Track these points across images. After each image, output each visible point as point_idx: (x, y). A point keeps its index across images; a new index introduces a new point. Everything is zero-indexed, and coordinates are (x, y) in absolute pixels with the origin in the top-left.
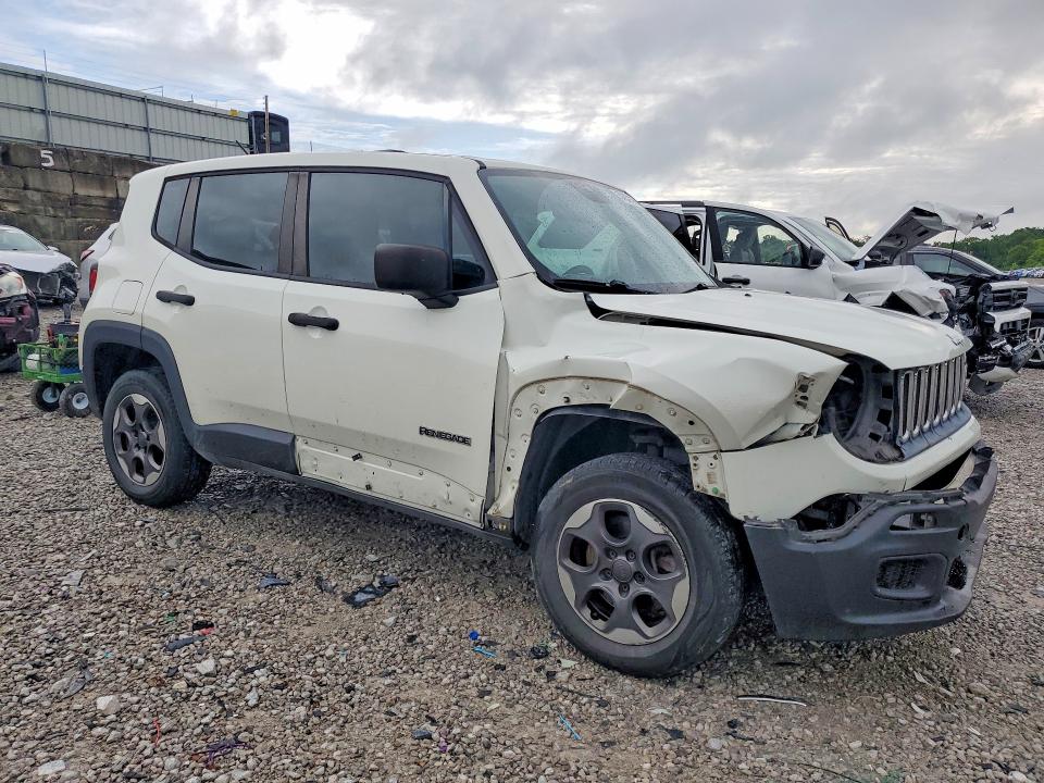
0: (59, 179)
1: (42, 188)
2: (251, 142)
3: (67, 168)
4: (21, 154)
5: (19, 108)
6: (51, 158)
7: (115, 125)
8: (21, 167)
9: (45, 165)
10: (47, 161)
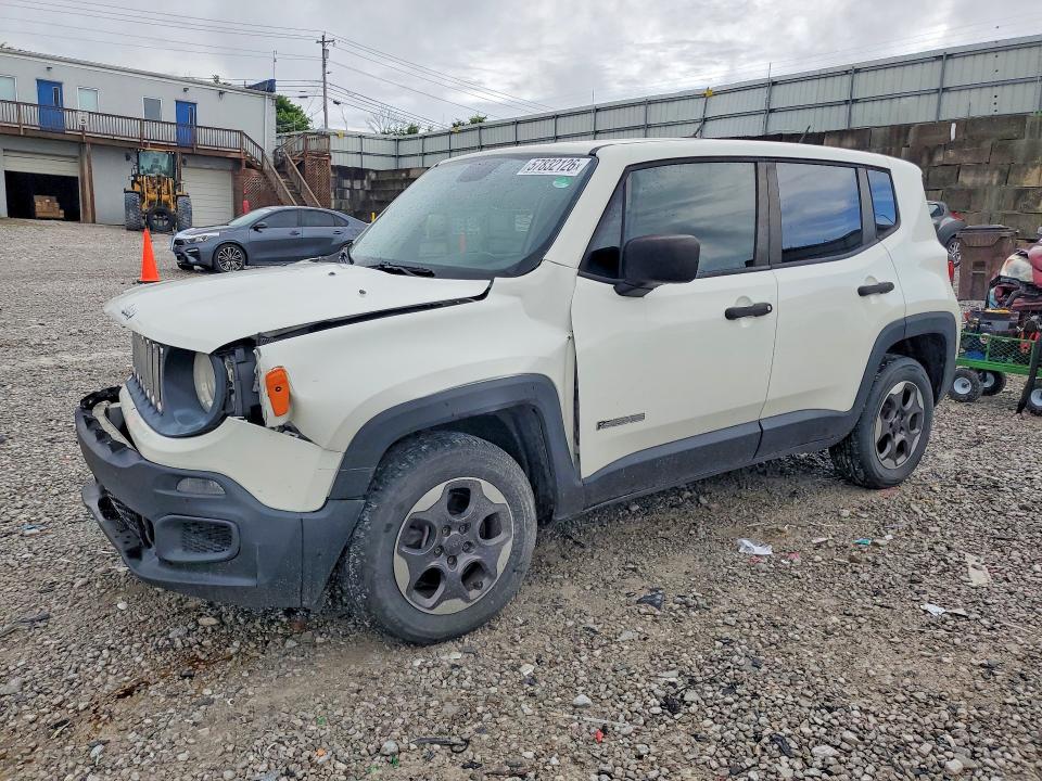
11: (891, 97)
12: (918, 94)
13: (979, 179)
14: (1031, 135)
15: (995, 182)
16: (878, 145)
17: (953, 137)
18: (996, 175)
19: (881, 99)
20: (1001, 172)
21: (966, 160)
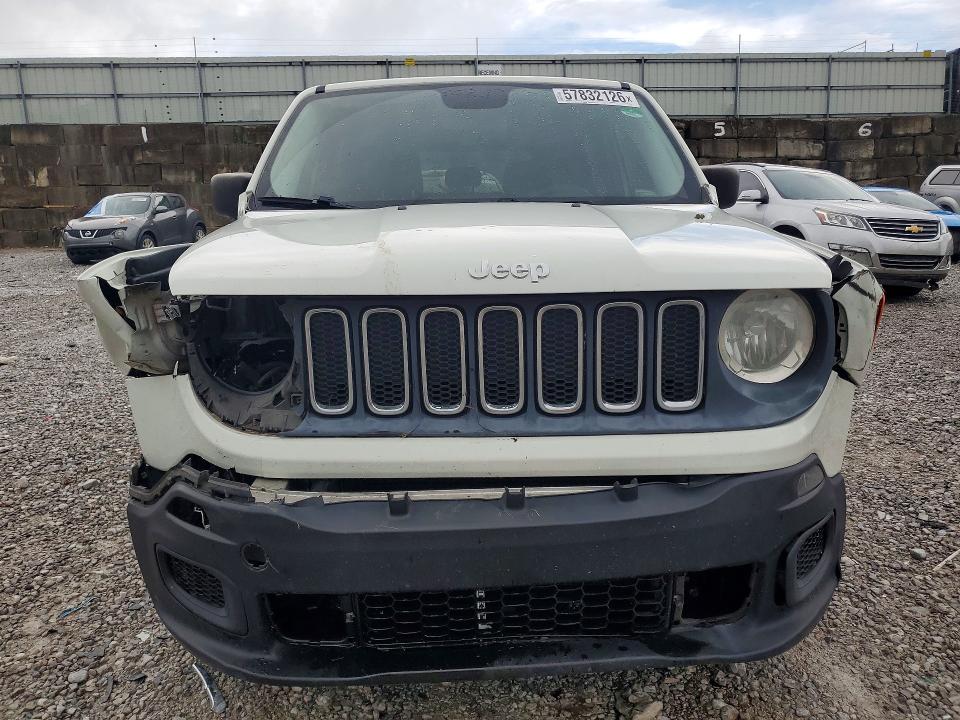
0: (727, 145)
1: (711, 155)
2: (947, 82)
3: (735, 135)
4: (699, 129)
5: (714, 90)
6: (722, 128)
7: (797, 89)
8: (698, 140)
9: (717, 135)
10: (719, 131)
11: (67, 97)
12: (95, 97)
13: (180, 177)
14: (211, 141)
15: (193, 179)
16: (73, 142)
17: (146, 139)
18: (193, 173)
19: (57, 97)
20: (197, 172)
21: (163, 160)
